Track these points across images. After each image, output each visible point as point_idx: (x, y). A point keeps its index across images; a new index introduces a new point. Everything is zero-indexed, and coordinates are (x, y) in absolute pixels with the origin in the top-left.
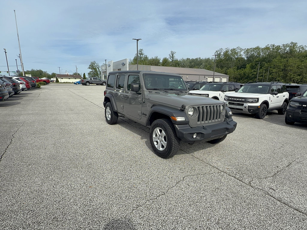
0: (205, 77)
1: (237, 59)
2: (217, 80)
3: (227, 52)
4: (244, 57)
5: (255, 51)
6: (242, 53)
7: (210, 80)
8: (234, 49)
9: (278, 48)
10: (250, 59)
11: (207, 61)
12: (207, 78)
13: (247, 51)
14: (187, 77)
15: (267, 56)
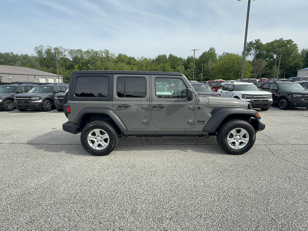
0: (35, 78)
1: (62, 58)
2: (51, 81)
3: (49, 50)
4: (68, 57)
5: (78, 53)
6: (66, 53)
7: (42, 81)
8: (57, 48)
9: (96, 53)
10: (76, 60)
11: (25, 57)
12: (38, 79)
13: (71, 52)
14: (9, 77)
15: (90, 59)
